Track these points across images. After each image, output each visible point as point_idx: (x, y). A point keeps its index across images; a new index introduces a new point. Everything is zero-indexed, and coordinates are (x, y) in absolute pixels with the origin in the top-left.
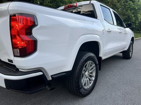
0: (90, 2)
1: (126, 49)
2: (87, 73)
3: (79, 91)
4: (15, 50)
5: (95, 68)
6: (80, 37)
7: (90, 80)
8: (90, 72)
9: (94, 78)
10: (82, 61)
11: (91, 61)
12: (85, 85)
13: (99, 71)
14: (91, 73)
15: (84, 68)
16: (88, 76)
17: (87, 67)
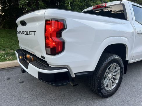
0: (121, 2)
2: (110, 75)
3: (101, 91)
4: (48, 49)
5: (119, 71)
6: (106, 38)
7: (113, 82)
8: (114, 74)
9: (117, 81)
10: (106, 62)
11: (115, 64)
13: (124, 75)
14: (115, 76)
15: (107, 70)
16: (111, 78)
17: (111, 69)
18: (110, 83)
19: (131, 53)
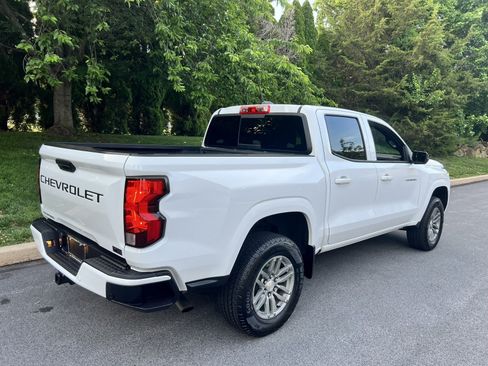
1: (414, 222)
2: (270, 284)
3: (247, 324)
4: (129, 235)
5: (292, 273)
7: (277, 300)
8: (279, 280)
9: (287, 297)
10: (257, 255)
11: (281, 257)
12: (262, 309)
13: (306, 281)
14: (284, 284)
15: (261, 272)
16: (271, 290)
17: (271, 269)
19: (322, 229)
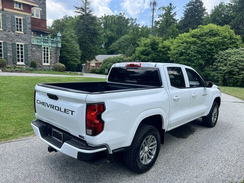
18: (145, 156)
